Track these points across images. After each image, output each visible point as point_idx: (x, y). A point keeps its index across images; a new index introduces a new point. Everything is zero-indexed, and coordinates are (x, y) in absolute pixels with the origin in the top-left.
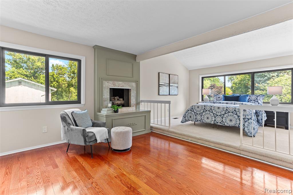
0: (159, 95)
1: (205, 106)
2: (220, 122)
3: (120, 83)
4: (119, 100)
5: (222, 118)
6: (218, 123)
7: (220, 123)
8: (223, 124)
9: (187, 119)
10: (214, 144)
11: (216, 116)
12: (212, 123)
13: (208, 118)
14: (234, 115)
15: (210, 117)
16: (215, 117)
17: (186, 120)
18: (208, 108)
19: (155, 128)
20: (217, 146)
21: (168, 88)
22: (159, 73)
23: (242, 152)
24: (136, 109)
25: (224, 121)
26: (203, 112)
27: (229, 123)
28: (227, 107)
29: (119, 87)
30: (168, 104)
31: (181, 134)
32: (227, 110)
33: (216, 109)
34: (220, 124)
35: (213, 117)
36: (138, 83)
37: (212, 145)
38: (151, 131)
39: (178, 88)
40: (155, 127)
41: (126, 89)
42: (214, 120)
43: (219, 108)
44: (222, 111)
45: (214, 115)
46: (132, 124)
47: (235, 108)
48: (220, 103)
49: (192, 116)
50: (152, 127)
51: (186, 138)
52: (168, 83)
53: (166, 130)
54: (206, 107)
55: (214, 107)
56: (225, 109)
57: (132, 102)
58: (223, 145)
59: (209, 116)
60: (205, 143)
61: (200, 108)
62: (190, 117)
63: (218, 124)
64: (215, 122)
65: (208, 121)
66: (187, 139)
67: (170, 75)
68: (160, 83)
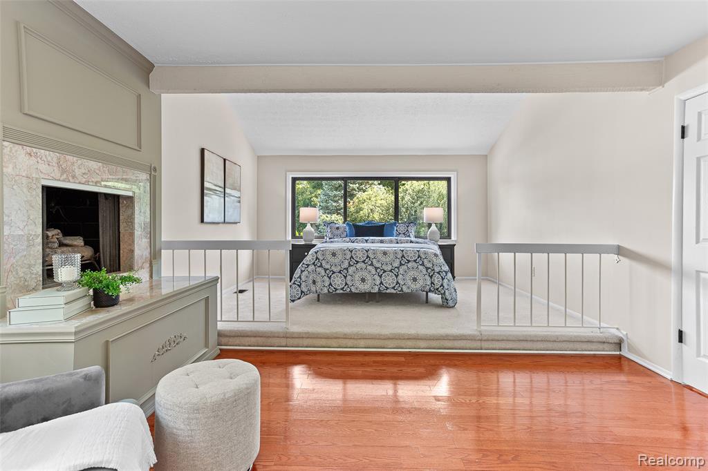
0: (202, 221)
1: (351, 252)
2: (392, 286)
3: (93, 165)
4: (67, 245)
5: (397, 276)
6: (387, 288)
7: (393, 288)
8: (400, 289)
9: (305, 290)
10: (428, 342)
11: (381, 273)
12: (376, 290)
13: (363, 280)
14: (420, 267)
15: (368, 277)
16: (381, 276)
17: (302, 292)
18: (360, 256)
19: (230, 336)
20: (434, 344)
21: (223, 199)
22: (202, 151)
23: (485, 345)
24: (151, 276)
25: (402, 283)
26: (350, 265)
27: (412, 286)
28: (403, 251)
29: (87, 183)
30: (235, 251)
31: (335, 335)
32: (403, 256)
33: (380, 256)
34: (393, 291)
35: (377, 277)
36: (154, 173)
37: (422, 346)
38: (220, 349)
39: (239, 202)
40: (230, 331)
41: (106, 195)
42: (378, 282)
43: (385, 253)
44: (394, 261)
45: (378, 271)
46: (172, 343)
47: (418, 251)
48: (367, 241)
49: (318, 279)
50: (220, 334)
51: (350, 343)
52: (223, 186)
53: (279, 333)
54: (353, 252)
55: (375, 252)
56: (399, 256)
57: (137, 252)
58: (450, 338)
59: (365, 274)
60: (403, 345)
61: (340, 257)
62: (314, 282)
63: (388, 291)
64: (383, 288)
65: (365, 288)
66: (352, 345)
67: (227, 162)
68: (206, 185)
